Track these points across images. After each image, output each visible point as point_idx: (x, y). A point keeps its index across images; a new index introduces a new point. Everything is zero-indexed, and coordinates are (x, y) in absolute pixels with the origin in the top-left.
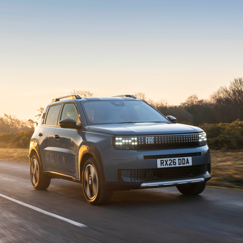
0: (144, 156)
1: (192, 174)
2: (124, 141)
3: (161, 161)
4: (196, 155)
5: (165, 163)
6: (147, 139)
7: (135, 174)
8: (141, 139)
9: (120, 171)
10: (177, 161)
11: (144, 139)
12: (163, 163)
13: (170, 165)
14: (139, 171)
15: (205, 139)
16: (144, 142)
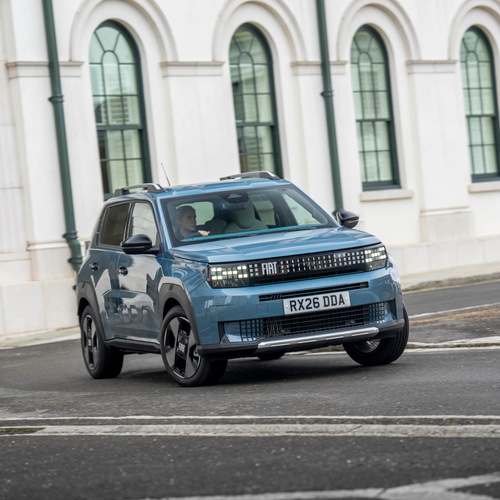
0: (260, 296)
1: (352, 322)
2: (225, 273)
3: (291, 302)
4: (359, 288)
5: (298, 306)
6: (265, 266)
7: (246, 329)
9: (221, 324)
10: (321, 301)
11: (260, 267)
12: (294, 306)
13: (307, 308)
14: (253, 321)
16: (260, 271)
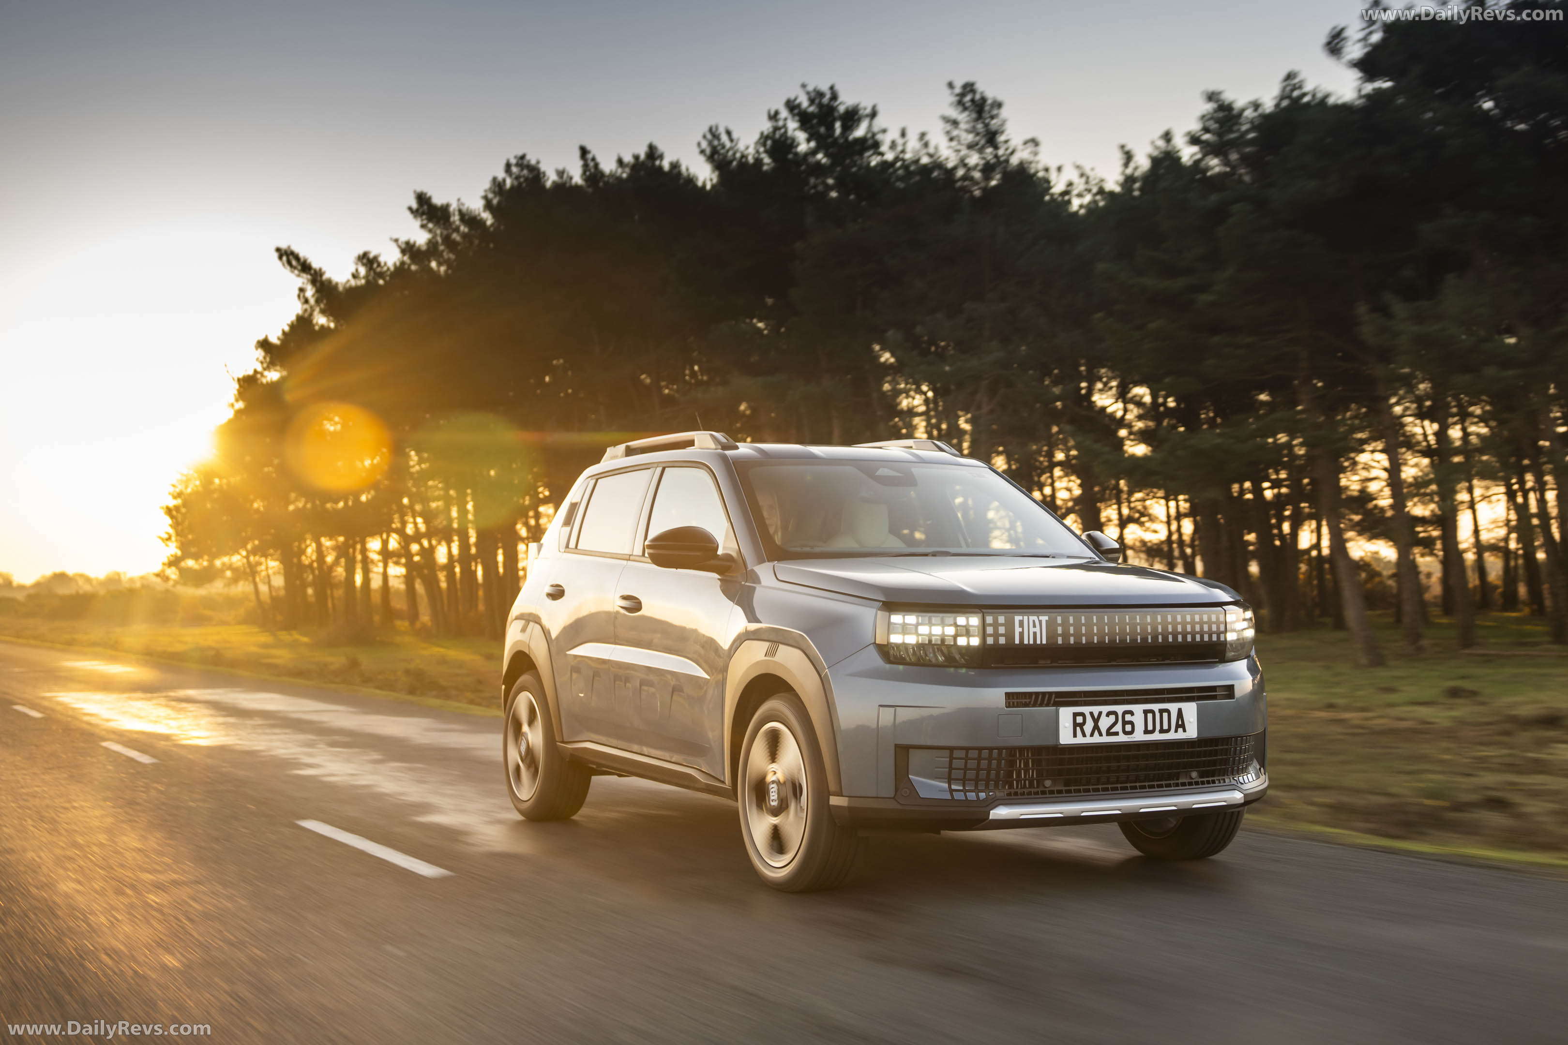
0: (1007, 694)
1: (1194, 774)
2: (924, 630)
3: (1075, 715)
4: (1214, 697)
5: (1089, 726)
6: (1021, 624)
7: (965, 769)
8: (996, 625)
9: (903, 751)
10: (1138, 719)
11: (1010, 625)
12: (1082, 725)
13: (1109, 733)
14: (985, 753)
15: (1250, 633)
16: (1010, 635)
